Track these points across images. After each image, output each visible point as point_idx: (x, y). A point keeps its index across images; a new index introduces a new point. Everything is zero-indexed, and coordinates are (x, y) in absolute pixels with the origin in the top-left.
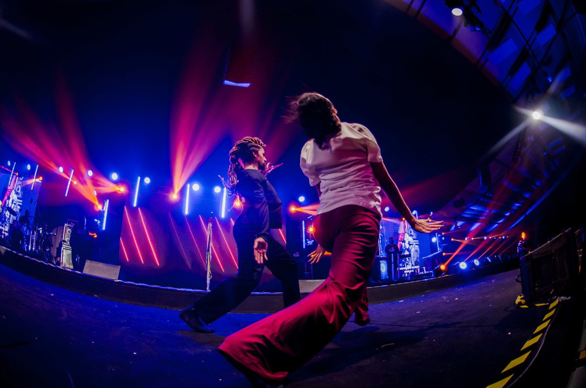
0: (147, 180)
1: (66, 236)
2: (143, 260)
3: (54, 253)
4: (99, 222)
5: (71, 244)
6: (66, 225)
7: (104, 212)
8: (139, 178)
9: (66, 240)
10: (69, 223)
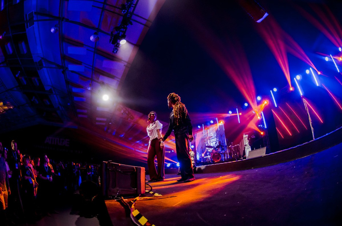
0: (275, 90)
1: (246, 142)
2: (291, 133)
3: (242, 154)
4: (261, 126)
5: (250, 145)
6: (244, 137)
7: (262, 119)
8: (271, 91)
9: (247, 144)
10: (246, 134)
